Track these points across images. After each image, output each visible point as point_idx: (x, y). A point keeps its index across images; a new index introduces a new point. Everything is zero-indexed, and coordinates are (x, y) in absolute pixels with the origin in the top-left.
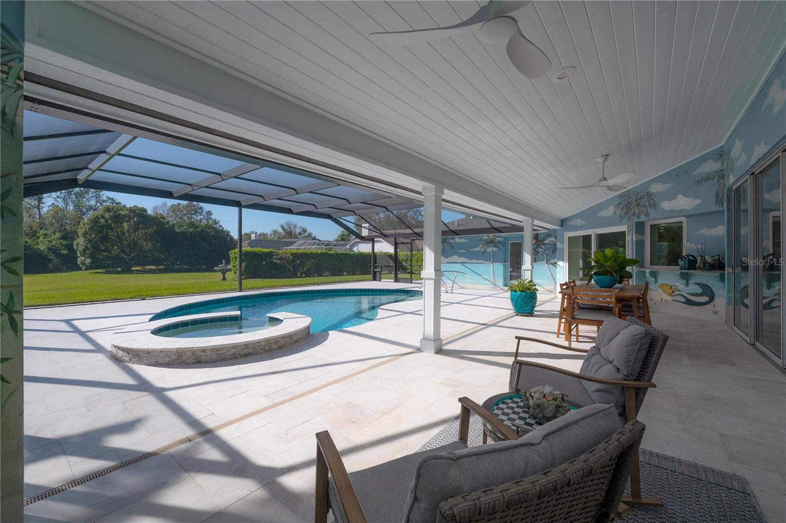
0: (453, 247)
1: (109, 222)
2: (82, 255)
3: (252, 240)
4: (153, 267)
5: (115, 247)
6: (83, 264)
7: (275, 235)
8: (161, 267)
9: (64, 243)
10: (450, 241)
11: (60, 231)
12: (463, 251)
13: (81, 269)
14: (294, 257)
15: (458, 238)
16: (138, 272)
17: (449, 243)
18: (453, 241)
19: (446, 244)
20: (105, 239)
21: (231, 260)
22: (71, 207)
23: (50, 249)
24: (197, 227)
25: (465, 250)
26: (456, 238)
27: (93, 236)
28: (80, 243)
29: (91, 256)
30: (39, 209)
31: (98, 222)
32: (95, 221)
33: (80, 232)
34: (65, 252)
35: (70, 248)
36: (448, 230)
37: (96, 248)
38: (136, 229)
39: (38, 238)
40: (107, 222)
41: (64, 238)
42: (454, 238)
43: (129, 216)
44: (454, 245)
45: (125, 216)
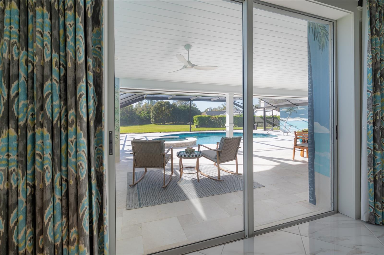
0: (296, 112)
1: (159, 107)
2: (152, 119)
3: (208, 111)
4: (172, 123)
5: (161, 116)
6: (152, 121)
7: (219, 109)
8: (174, 123)
9: (148, 115)
10: (295, 109)
11: (147, 111)
12: (303, 114)
13: (151, 124)
14: (219, 119)
15: (300, 107)
16: (167, 124)
17: (294, 110)
18: (296, 109)
19: (292, 111)
20: (158, 113)
21: (194, 120)
22: (150, 103)
23: (144, 116)
24: (186, 107)
25: (304, 114)
26: (298, 108)
27: (155, 112)
28: (151, 115)
29: (154, 119)
30: (142, 104)
31: (156, 107)
32: (155, 107)
33: (151, 111)
34: (148, 118)
35: (149, 116)
36: (291, 104)
37: (155, 116)
38: (167, 109)
39: (142, 113)
40: (158, 107)
41: (148, 113)
42: (297, 108)
43: (165, 105)
44: (297, 111)
45: (163, 105)
